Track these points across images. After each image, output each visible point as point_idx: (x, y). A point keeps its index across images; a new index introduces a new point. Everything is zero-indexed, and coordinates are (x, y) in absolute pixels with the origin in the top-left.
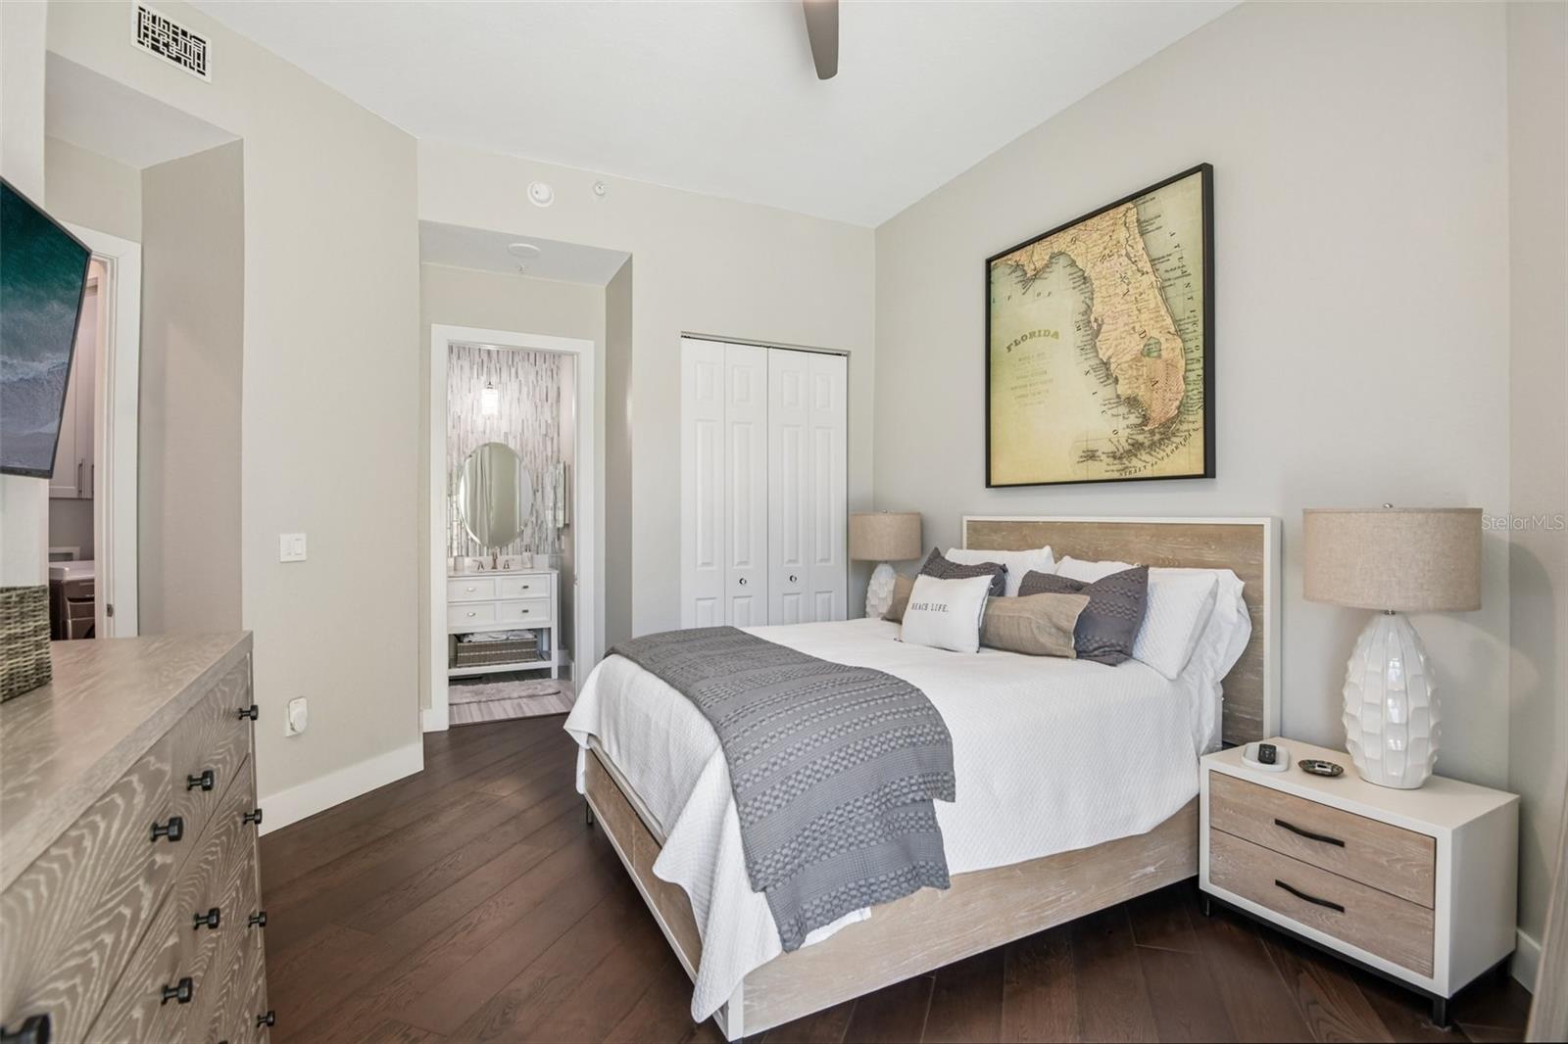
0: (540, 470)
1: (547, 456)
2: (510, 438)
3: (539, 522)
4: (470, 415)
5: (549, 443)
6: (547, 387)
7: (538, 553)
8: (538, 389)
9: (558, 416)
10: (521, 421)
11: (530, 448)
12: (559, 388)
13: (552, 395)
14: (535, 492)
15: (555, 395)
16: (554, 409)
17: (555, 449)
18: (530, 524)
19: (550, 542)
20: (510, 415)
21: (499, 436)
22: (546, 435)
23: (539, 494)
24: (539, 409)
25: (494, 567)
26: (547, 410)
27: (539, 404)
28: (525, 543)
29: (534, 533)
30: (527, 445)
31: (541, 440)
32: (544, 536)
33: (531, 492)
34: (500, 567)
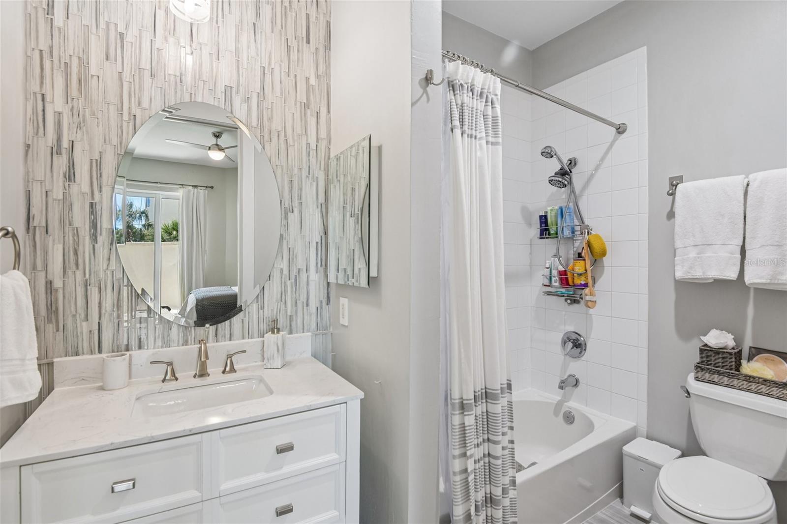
0: (296, 171)
1: (308, 144)
2: (237, 101)
3: (294, 272)
4: (147, 36)
5: (312, 121)
6: (308, 16)
7: (291, 333)
8: (291, 15)
9: (328, 74)
10: (258, 73)
11: (277, 125)
12: (328, 24)
13: (318, 34)
14: (286, 213)
15: (323, 33)
16: (321, 60)
17: (323, 134)
18: (276, 275)
19: (313, 309)
20: (237, 51)
21: (212, 91)
22: (306, 106)
23: (294, 218)
24: (294, 56)
25: (203, 373)
26: (308, 57)
27: (294, 44)
28: (267, 313)
29: (283, 293)
30: (270, 119)
31: (298, 115)
32: (303, 298)
33: (278, 213)
34: (214, 369)
